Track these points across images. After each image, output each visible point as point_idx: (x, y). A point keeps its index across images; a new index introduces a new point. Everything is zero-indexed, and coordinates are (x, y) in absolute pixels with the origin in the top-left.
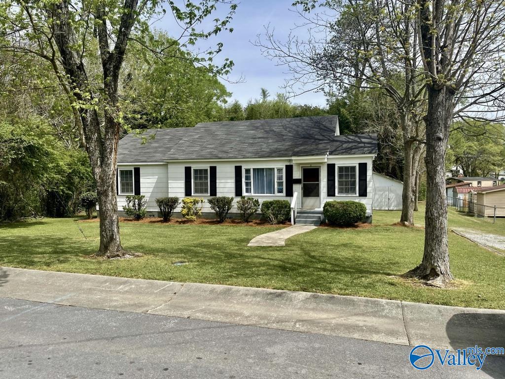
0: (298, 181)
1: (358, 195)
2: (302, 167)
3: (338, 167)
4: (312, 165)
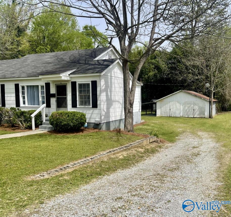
0: (53, 96)
1: (91, 106)
2: (55, 84)
3: (78, 84)
4: (62, 83)
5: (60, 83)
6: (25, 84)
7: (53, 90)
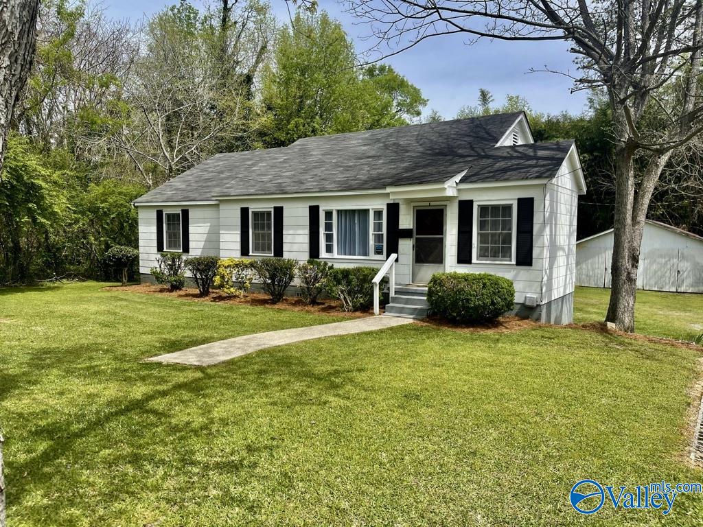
0: (407, 234)
1: (514, 262)
2: (414, 207)
3: (479, 206)
4: (432, 203)
5: (427, 204)
6: (335, 206)
7: (406, 221)
